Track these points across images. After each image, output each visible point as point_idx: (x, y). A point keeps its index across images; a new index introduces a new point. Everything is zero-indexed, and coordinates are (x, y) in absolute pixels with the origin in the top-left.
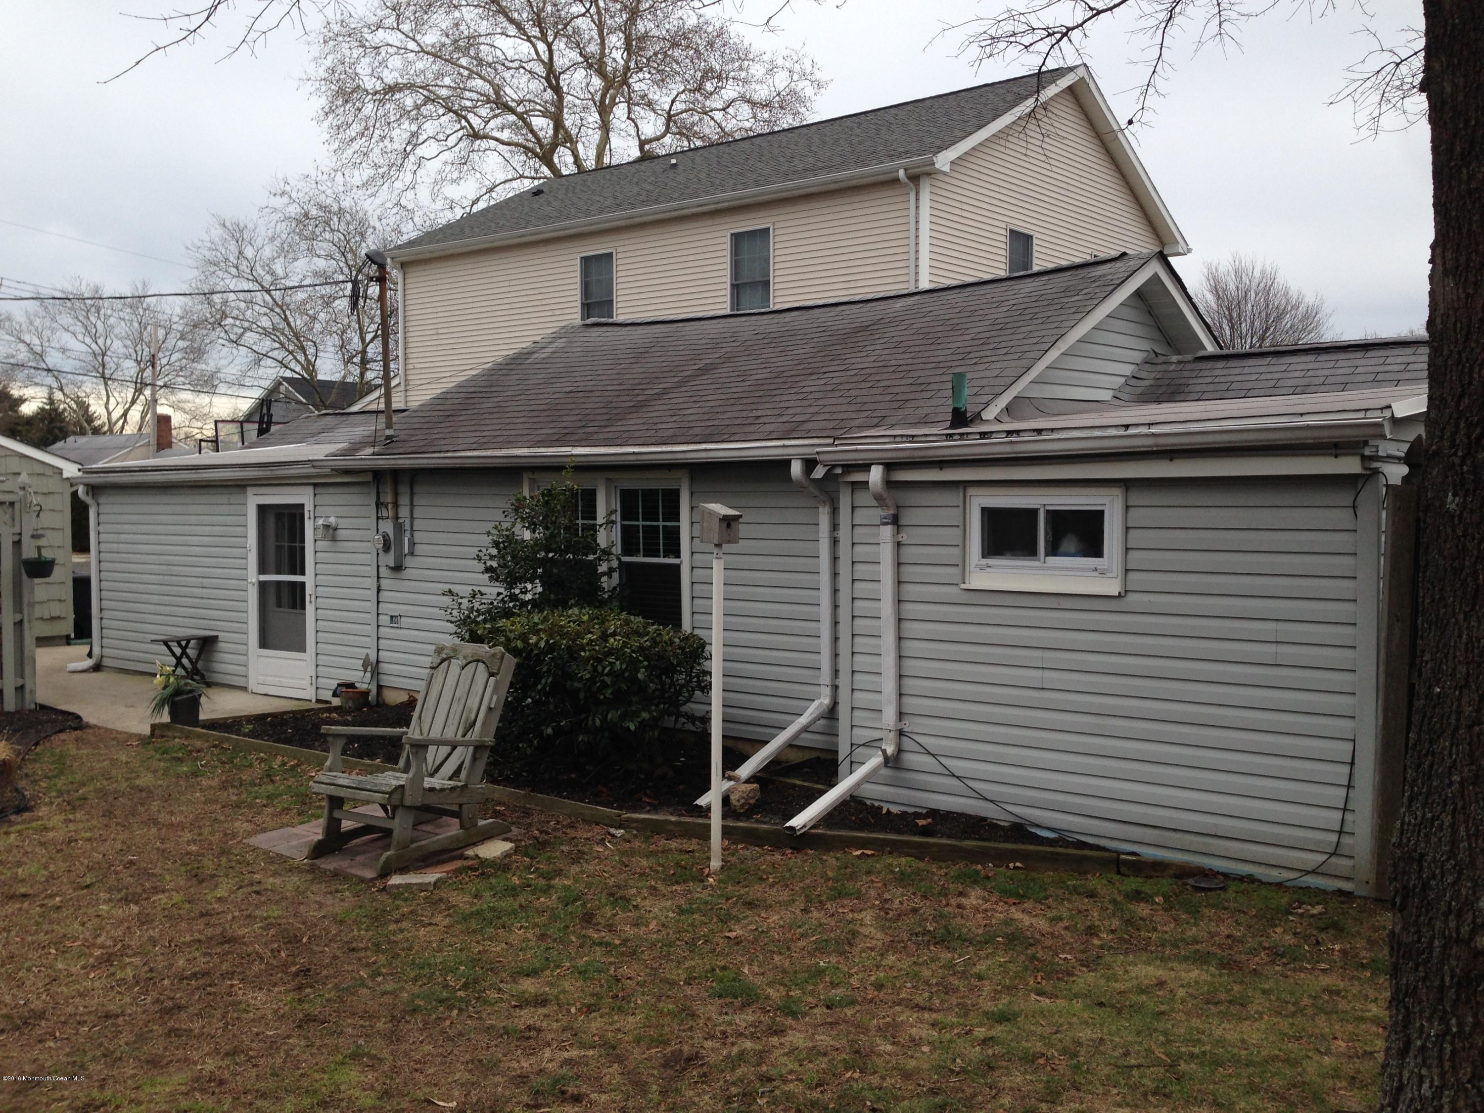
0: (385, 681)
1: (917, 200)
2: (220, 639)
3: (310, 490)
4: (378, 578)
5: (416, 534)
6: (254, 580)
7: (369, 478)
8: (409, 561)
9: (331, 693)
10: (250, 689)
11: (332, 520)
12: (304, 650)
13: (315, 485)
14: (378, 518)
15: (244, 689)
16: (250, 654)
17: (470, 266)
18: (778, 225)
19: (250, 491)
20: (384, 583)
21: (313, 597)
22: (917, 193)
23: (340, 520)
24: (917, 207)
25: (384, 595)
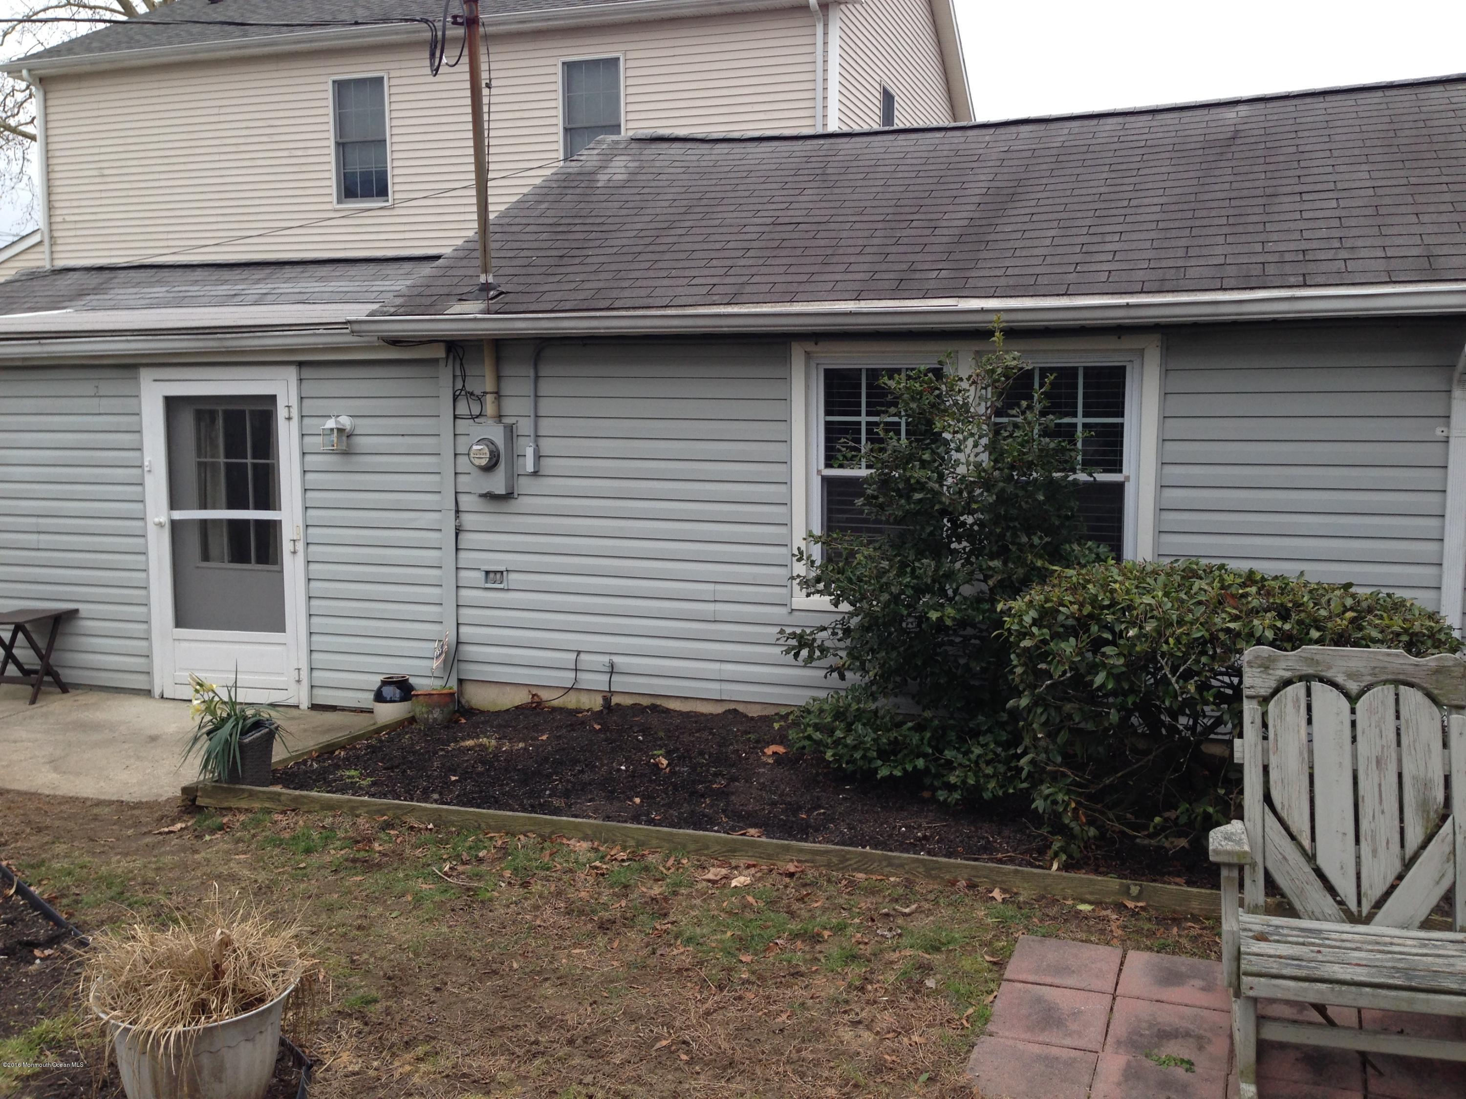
0: (472, 671)
1: (826, 34)
2: (82, 614)
3: (291, 373)
4: (457, 511)
5: (543, 442)
6: (163, 519)
7: (440, 353)
8: (524, 485)
9: (371, 696)
10: (157, 692)
11: (345, 421)
12: (279, 625)
13: (300, 364)
14: (455, 417)
15: (148, 693)
16: (155, 636)
17: (156, 85)
18: (630, 55)
19: (146, 376)
20: (468, 520)
21: (300, 546)
22: (826, 25)
23: (359, 421)
24: (825, 43)
25: (466, 539)
